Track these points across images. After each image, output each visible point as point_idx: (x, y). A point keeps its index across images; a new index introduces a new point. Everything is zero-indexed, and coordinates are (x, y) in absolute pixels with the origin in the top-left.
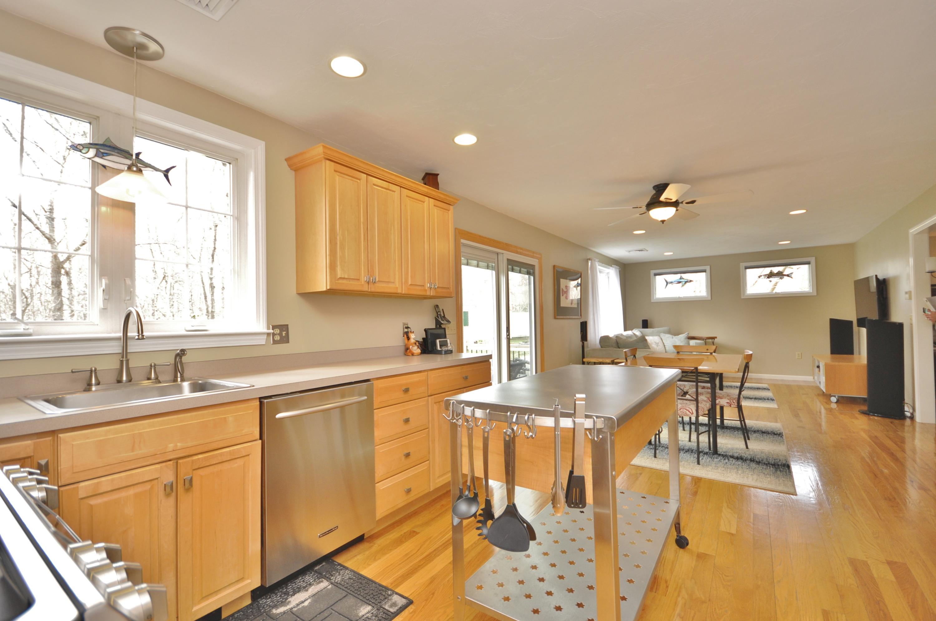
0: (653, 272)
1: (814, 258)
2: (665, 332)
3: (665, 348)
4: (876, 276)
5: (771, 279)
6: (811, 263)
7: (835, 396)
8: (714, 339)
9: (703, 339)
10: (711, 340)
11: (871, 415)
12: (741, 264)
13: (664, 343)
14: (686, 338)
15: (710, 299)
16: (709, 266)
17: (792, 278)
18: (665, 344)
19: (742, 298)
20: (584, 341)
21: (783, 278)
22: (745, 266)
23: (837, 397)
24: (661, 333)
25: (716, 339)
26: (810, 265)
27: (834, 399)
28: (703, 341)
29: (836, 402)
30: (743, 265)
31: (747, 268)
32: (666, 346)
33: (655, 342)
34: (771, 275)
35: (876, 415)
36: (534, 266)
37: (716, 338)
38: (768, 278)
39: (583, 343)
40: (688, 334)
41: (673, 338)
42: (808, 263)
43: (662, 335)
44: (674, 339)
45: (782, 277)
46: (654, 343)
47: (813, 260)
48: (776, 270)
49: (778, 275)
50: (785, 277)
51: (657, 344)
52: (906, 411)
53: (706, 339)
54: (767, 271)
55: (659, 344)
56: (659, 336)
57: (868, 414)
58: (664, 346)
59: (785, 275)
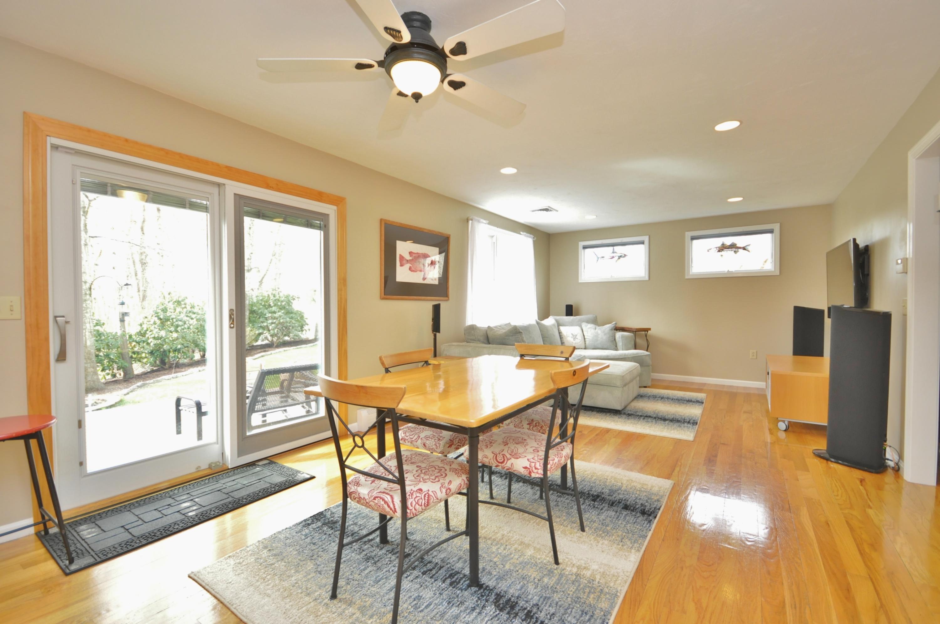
0: (582, 244)
1: (779, 224)
2: (588, 322)
3: (585, 341)
4: (854, 240)
5: (722, 253)
6: (774, 231)
7: (784, 421)
8: (647, 331)
9: (633, 331)
10: (644, 332)
11: (832, 461)
12: (687, 233)
13: (584, 336)
14: (612, 330)
15: (647, 278)
16: (648, 237)
17: (749, 251)
18: (586, 337)
19: (686, 277)
20: (436, 332)
21: (738, 251)
22: (691, 236)
23: (786, 423)
24: (583, 322)
25: (649, 331)
26: (774, 234)
27: (782, 426)
28: (632, 334)
29: (785, 431)
30: (689, 234)
31: (693, 238)
32: (586, 339)
33: (572, 334)
34: (723, 248)
35: (840, 462)
36: (328, 215)
37: (650, 329)
38: (719, 251)
39: (435, 336)
40: (616, 324)
41: (595, 329)
42: (771, 231)
43: (584, 325)
44: (597, 330)
45: (736, 250)
46: (571, 336)
47: (776, 227)
48: (728, 241)
49: (732, 248)
50: (741, 251)
51: (575, 337)
52: (888, 459)
53: (636, 331)
54: (718, 242)
55: (577, 337)
56: (580, 326)
57: (827, 460)
58: (585, 339)
59: (740, 248)
